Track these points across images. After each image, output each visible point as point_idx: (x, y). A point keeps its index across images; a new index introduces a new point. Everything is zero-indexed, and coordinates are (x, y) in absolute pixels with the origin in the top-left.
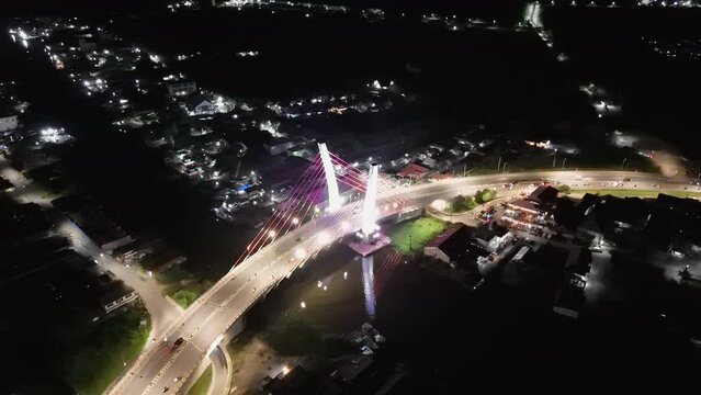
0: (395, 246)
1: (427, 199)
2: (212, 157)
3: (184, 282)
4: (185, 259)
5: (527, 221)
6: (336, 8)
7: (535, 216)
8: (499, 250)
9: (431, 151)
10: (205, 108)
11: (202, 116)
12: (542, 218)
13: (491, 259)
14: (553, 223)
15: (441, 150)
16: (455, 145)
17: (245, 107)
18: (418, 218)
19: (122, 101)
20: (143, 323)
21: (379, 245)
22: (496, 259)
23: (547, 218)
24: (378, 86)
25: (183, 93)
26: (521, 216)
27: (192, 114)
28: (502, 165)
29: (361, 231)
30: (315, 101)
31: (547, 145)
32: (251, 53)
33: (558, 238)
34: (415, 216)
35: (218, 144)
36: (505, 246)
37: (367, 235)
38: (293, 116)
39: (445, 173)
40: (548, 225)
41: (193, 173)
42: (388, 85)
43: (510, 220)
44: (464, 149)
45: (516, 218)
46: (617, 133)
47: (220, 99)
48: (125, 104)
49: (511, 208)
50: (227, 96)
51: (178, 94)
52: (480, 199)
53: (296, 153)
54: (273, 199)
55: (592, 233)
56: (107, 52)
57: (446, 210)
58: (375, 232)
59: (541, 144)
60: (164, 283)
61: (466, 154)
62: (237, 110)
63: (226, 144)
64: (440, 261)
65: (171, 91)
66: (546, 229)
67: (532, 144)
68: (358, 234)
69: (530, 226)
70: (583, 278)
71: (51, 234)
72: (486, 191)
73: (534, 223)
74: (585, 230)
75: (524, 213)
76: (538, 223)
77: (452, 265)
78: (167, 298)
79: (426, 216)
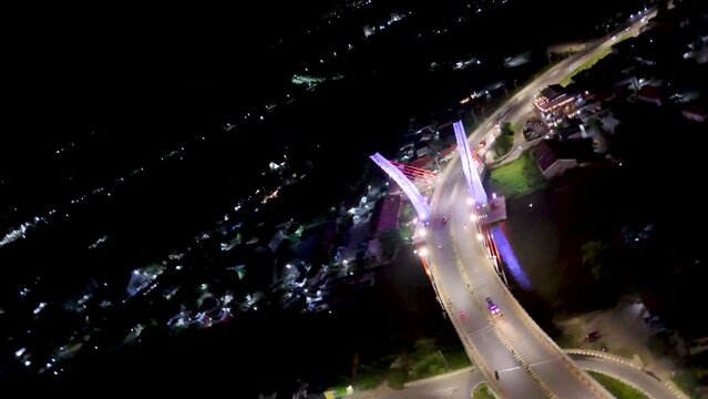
7: (573, 102)
10: (137, 285)
11: (142, 291)
12: (580, 100)
14: (591, 97)
15: (412, 145)
16: (418, 136)
17: (174, 257)
19: (19, 353)
22: (597, 141)
24: (276, 166)
25: (87, 297)
26: (561, 112)
31: (475, 94)
37: (485, 203)
42: (283, 160)
45: (560, 118)
49: (549, 113)
51: (79, 302)
53: (298, 231)
55: (625, 83)
57: (496, 158)
59: (472, 96)
64: (568, 171)
66: (591, 106)
67: (467, 100)
69: (578, 112)
73: (577, 108)
74: (618, 84)
76: (580, 107)
77: (582, 165)
78: (406, 385)
79: (493, 170)
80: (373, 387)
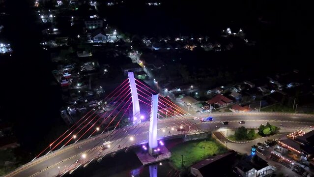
0: (172, 161)
3: (7, 163)
4: (19, 145)
5: (292, 159)
7: (299, 155)
9: (243, 85)
10: (100, 39)
11: (97, 44)
12: (305, 159)
15: (251, 86)
24: (230, 32)
25: (94, 27)
26: (288, 154)
27: (92, 42)
29: (146, 145)
30: (178, 39)
32: (156, 4)
34: (201, 138)
38: (156, 49)
40: (310, 166)
41: (65, 82)
42: (237, 32)
43: (278, 155)
44: (271, 87)
45: (283, 155)
47: (115, 33)
48: (56, 31)
51: (90, 27)
52: (261, 132)
53: (139, 76)
57: (231, 137)
61: (272, 92)
62: (121, 42)
63: (98, 64)
66: (307, 169)
68: (144, 147)
69: (294, 163)
72: (268, 125)
73: (298, 161)
76: (301, 162)
79: (211, 140)
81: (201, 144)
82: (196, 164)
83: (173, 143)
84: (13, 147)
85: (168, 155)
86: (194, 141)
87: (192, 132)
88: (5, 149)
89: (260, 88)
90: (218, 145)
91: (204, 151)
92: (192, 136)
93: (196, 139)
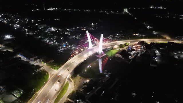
0: (107, 56)
1: (113, 45)
2: (55, 40)
3: (55, 65)
4: (54, 61)
5: (139, 48)
6: (77, 10)
7: (140, 47)
8: (134, 55)
9: (110, 36)
10: (49, 30)
11: (49, 32)
12: (142, 47)
13: (132, 57)
14: (145, 48)
15: (113, 36)
16: (116, 35)
17: (59, 29)
18: (111, 50)
19: (26, 29)
20: (46, 74)
21: (103, 56)
22: (133, 57)
23: (144, 47)
24: (93, 25)
25: (42, 27)
26: (137, 47)
27: (46, 31)
28: (129, 38)
29: (98, 52)
30: (78, 28)
31: (138, 34)
32: (58, 19)
33: (147, 52)
35: (55, 37)
36: (135, 54)
37: (100, 53)
38: (73, 31)
39: (115, 40)
40: (144, 49)
41: (50, 43)
42: (95, 24)
43: (134, 48)
44: (118, 36)
46: (154, 31)
47: (53, 28)
49: (134, 46)
50: (54, 27)
51: (41, 27)
52: (126, 45)
53: (76, 38)
54: (73, 47)
55: (155, 50)
56: (18, 20)
57: (118, 48)
58: (102, 52)
59: (136, 34)
60: (49, 66)
61: (119, 37)
62: (58, 30)
63: (57, 37)
64: (120, 57)
65: (39, 27)
67: (134, 34)
69: (140, 49)
70: (156, 58)
71: (15, 57)
72: (127, 43)
74: (153, 49)
75: (138, 46)
76: (141, 49)
77: (123, 58)
78: (51, 69)
79: (113, 49)
80: (48, 66)
81: (112, 50)
82: (117, 53)
83: (105, 51)
84: (52, 61)
85: (105, 54)
86: (110, 50)
87: (109, 47)
88: (50, 62)
89: (116, 36)
90: (116, 50)
91: (114, 52)
92: (109, 49)
93: (109, 50)
